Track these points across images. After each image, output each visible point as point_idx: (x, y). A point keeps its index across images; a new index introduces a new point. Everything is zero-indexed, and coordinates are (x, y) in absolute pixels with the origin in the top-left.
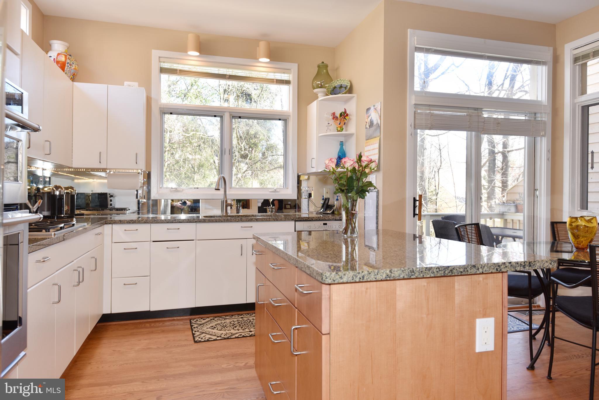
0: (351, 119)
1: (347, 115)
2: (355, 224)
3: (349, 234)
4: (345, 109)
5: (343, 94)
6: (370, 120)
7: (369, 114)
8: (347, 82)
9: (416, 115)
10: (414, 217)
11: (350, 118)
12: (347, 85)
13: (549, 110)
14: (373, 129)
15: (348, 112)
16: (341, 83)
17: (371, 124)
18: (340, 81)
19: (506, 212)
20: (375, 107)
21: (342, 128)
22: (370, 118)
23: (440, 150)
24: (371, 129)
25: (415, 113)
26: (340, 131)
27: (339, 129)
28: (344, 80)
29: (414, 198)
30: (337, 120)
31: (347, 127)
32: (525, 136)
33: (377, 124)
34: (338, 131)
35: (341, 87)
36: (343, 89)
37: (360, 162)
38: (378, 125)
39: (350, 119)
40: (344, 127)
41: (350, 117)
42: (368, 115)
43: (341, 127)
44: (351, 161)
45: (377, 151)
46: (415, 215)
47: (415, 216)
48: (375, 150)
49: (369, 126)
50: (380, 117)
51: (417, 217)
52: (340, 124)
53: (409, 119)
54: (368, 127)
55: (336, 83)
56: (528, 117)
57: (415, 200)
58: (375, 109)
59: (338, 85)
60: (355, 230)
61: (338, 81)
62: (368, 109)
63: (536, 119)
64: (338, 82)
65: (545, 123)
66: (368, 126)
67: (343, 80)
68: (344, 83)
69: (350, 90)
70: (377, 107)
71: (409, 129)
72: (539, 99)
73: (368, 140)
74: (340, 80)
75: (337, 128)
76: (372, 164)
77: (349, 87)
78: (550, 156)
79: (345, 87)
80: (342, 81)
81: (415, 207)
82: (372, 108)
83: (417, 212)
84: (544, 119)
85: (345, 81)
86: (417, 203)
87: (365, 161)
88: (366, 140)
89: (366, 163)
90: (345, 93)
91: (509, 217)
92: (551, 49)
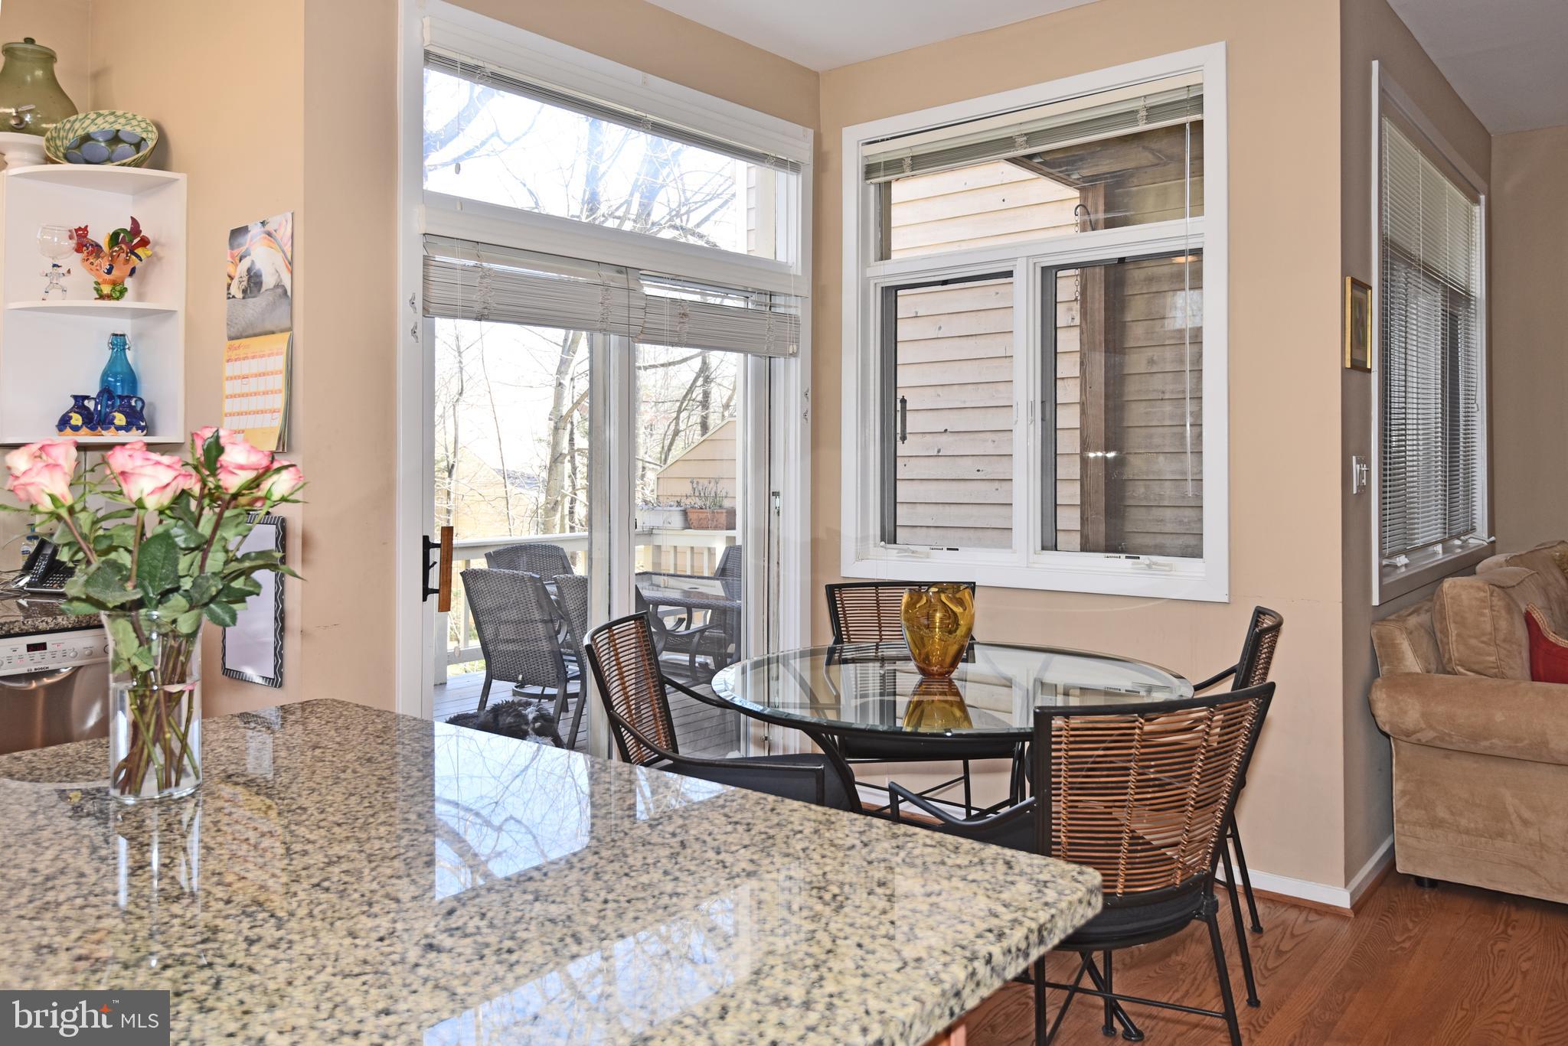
0: (160, 259)
1: (145, 242)
2: (183, 739)
3: (150, 787)
4: (133, 219)
5: (124, 165)
6: (249, 270)
7: (243, 249)
8: (143, 125)
9: (432, 270)
10: (425, 599)
11: (155, 255)
12: (144, 135)
13: (806, 289)
14: (257, 304)
15: (146, 231)
16: (117, 127)
17: (254, 282)
18: (112, 119)
19: (658, 528)
20: (269, 227)
21: (118, 288)
22: (245, 264)
23: (460, 353)
24: (250, 301)
25: (425, 265)
26: (109, 297)
27: (106, 289)
28: (130, 116)
29: (426, 539)
30: (98, 257)
31: (142, 282)
32: (745, 352)
33: (279, 286)
34: (102, 297)
35: (115, 139)
36: (122, 147)
37: (214, 474)
38: (280, 291)
39: (154, 259)
40: (129, 283)
41: (157, 249)
42: (236, 252)
43: (114, 283)
44: (160, 468)
45: (279, 382)
46: (427, 592)
47: (429, 597)
48: (270, 378)
49: (244, 291)
50: (291, 263)
51: (434, 599)
52: (109, 272)
53: (407, 280)
54: (239, 295)
55: (98, 125)
56: (753, 302)
57: (427, 544)
58: (269, 234)
59: (103, 132)
60: (186, 761)
61: (99, 115)
62: (238, 233)
63: (773, 309)
64: (100, 121)
65: (795, 321)
66: (235, 290)
67: (124, 116)
68: (128, 128)
69: (159, 156)
70: (276, 227)
71: (406, 316)
72: (781, 257)
73: (238, 338)
74: (113, 113)
75: (97, 283)
76: (275, 478)
77: (151, 144)
78: (809, 406)
79: (136, 140)
80: (122, 121)
81: (427, 567)
82: (255, 230)
83: (434, 582)
84: (792, 311)
85: (134, 122)
86: (435, 555)
87: (242, 467)
88: (231, 338)
89: (247, 476)
90: (137, 164)
91: (666, 540)
92: (810, 132)
